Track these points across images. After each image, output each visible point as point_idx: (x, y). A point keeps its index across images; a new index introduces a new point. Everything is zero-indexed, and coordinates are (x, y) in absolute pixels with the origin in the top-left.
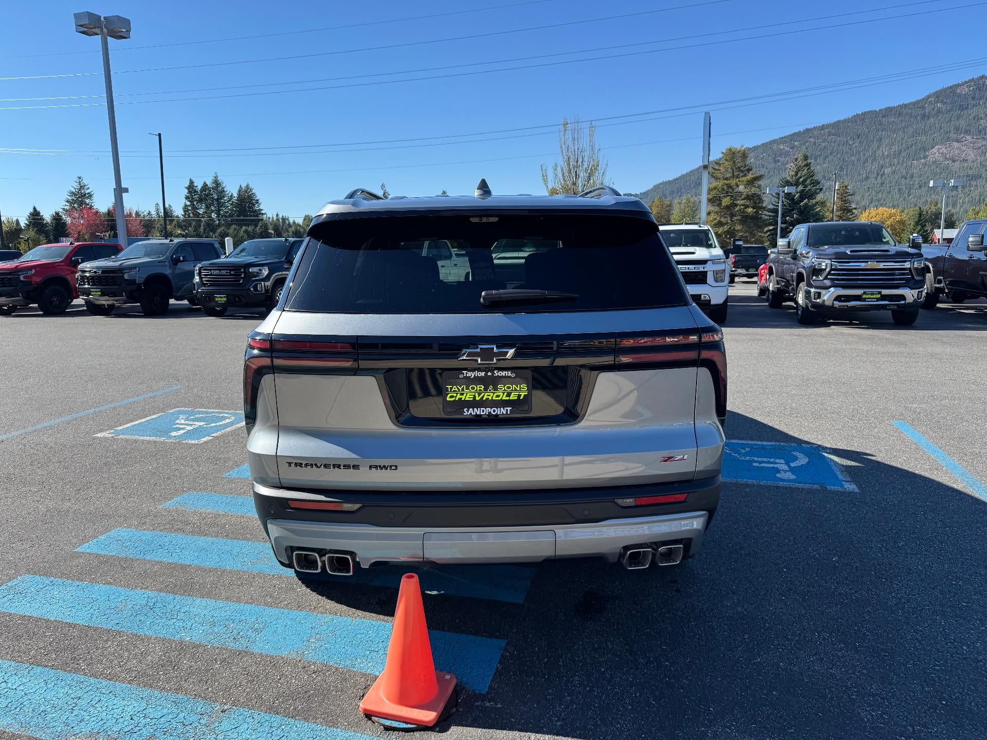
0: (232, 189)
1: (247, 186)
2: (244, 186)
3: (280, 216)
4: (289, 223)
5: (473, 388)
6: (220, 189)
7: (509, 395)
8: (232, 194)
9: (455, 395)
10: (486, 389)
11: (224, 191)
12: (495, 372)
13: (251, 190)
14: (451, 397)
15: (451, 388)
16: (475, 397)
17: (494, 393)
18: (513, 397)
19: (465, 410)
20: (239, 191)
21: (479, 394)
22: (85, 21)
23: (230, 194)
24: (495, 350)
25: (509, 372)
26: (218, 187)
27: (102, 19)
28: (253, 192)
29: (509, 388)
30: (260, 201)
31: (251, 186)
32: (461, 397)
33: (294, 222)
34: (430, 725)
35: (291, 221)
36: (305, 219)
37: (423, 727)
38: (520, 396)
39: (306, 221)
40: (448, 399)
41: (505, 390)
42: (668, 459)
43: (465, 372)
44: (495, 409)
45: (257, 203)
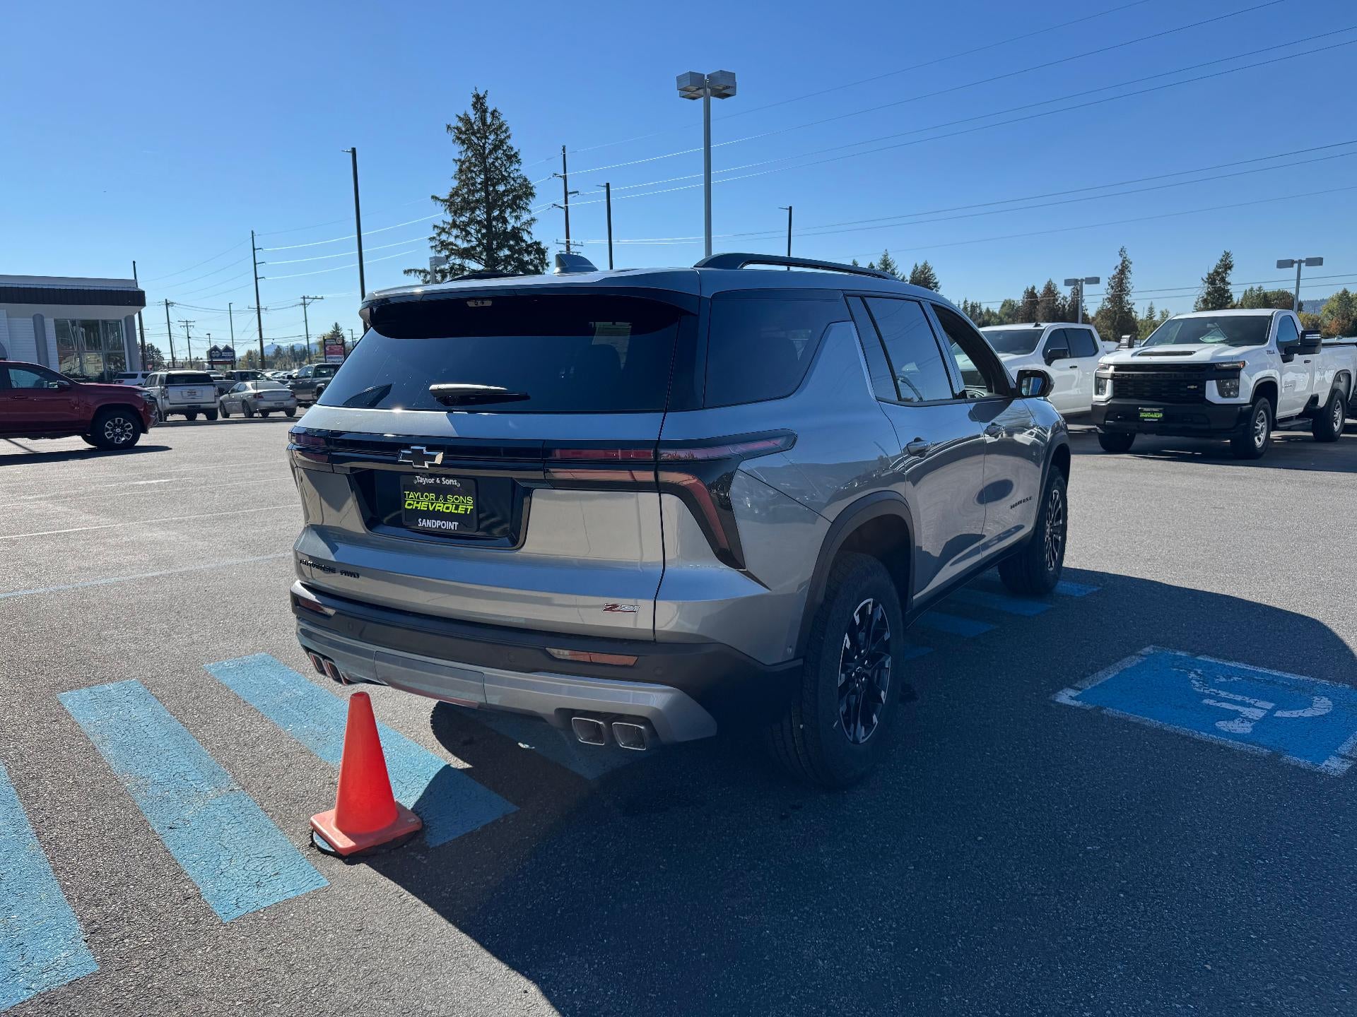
0: (904, 271)
1: (925, 266)
2: (920, 265)
3: (969, 302)
4: (981, 311)
5: (426, 497)
6: (889, 271)
7: (457, 508)
8: (904, 277)
9: (412, 503)
10: (437, 499)
11: (894, 274)
12: (443, 479)
13: (929, 270)
14: (409, 505)
15: (409, 494)
16: (428, 507)
17: (444, 504)
18: (461, 510)
19: (420, 520)
20: (914, 273)
21: (432, 504)
22: (686, 84)
23: (901, 278)
24: (425, 452)
25: (455, 481)
26: (886, 268)
27: (706, 78)
28: (931, 273)
29: (457, 499)
30: (939, 284)
31: (930, 265)
32: (417, 505)
33: (988, 310)
34: (344, 854)
35: (984, 309)
36: (1003, 306)
37: (339, 854)
38: (467, 509)
39: (1005, 308)
40: (406, 506)
41: (453, 502)
42: (613, 608)
43: (418, 477)
44: (444, 522)
45: (935, 286)
